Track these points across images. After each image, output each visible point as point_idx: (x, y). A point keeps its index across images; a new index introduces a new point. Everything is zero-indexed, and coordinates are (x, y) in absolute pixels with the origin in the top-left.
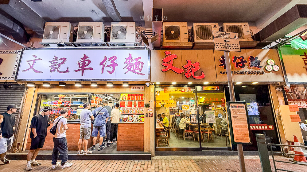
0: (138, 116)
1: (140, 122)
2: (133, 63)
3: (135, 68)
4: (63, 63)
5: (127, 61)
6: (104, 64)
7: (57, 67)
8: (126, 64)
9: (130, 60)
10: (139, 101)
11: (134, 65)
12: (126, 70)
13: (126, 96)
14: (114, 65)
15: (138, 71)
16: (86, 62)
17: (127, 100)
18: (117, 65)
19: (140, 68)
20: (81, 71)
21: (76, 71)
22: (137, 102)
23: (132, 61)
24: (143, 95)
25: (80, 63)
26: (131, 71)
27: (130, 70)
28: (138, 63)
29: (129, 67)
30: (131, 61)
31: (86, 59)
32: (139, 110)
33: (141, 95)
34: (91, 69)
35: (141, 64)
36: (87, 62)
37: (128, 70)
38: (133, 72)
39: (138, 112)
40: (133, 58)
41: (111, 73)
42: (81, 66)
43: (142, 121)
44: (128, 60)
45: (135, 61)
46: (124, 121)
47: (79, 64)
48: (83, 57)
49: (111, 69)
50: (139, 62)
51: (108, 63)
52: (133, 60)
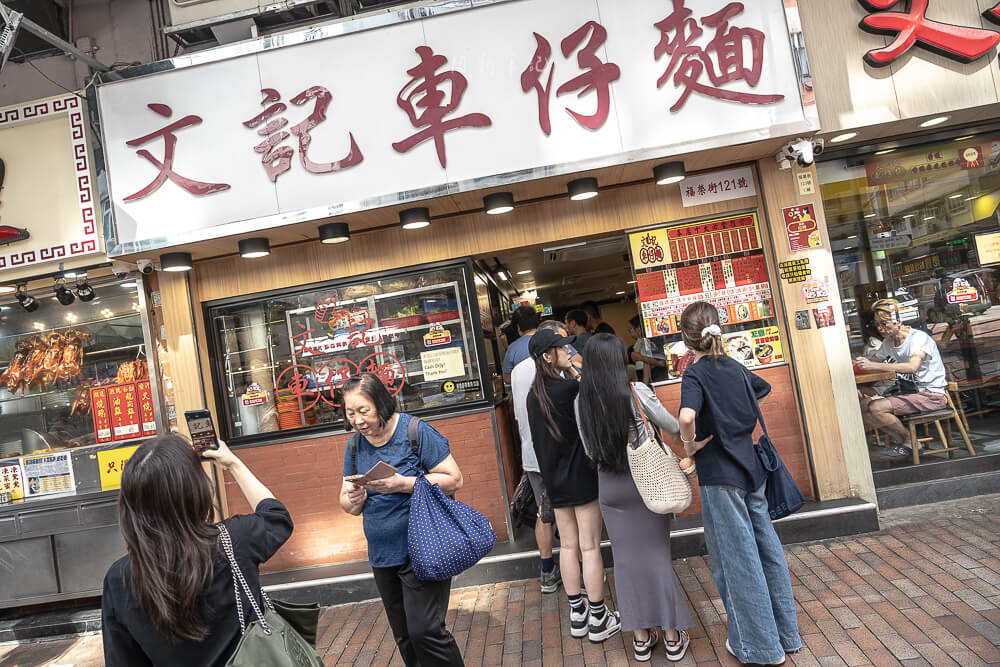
0: (747, 334)
1: (761, 361)
2: (702, 42)
3: (718, 73)
4: (318, 116)
5: (664, 38)
6: (543, 81)
7: (293, 143)
8: (666, 59)
9: (680, 32)
10: (733, 256)
11: (714, 57)
12: (673, 92)
13: (662, 238)
14: (599, 77)
15: (740, 87)
16: (439, 88)
17: (667, 260)
18: (612, 72)
19: (748, 63)
20: (430, 145)
21: (402, 147)
22: (726, 265)
23: (697, 32)
24: (749, 221)
25: (414, 101)
26: (704, 90)
27: (692, 86)
28: (729, 38)
29: (689, 74)
30: (687, 33)
31: (437, 73)
32: (746, 305)
33: (742, 222)
34: (480, 121)
35: (747, 44)
36: (446, 87)
37: (682, 88)
38: (715, 93)
39: (742, 312)
40: (697, 16)
41: (593, 123)
42: (419, 113)
43: (773, 355)
44: (672, 35)
45: (709, 35)
46: (675, 369)
47: (404, 105)
48: (417, 61)
49: (588, 104)
50: (737, 33)
51: (567, 68)
52: (699, 24)
